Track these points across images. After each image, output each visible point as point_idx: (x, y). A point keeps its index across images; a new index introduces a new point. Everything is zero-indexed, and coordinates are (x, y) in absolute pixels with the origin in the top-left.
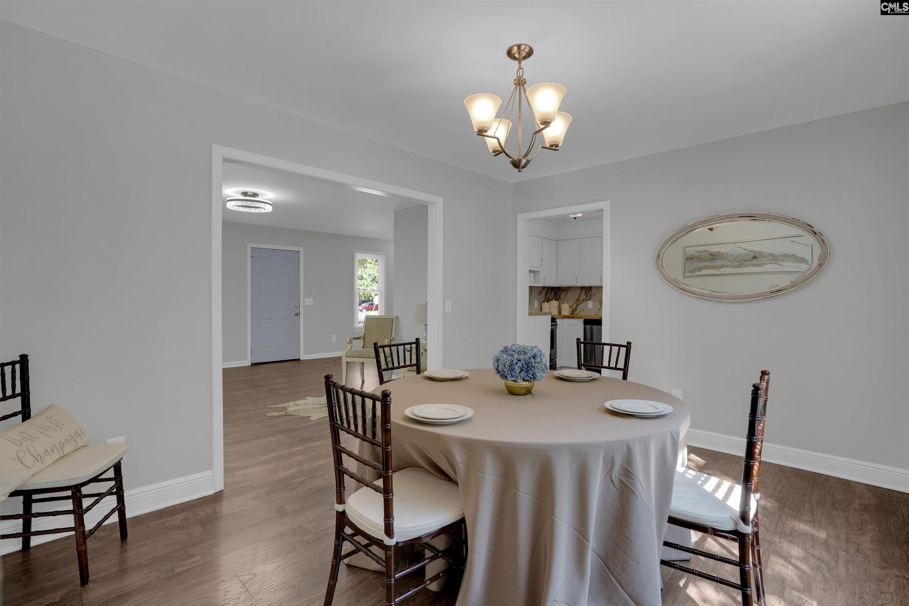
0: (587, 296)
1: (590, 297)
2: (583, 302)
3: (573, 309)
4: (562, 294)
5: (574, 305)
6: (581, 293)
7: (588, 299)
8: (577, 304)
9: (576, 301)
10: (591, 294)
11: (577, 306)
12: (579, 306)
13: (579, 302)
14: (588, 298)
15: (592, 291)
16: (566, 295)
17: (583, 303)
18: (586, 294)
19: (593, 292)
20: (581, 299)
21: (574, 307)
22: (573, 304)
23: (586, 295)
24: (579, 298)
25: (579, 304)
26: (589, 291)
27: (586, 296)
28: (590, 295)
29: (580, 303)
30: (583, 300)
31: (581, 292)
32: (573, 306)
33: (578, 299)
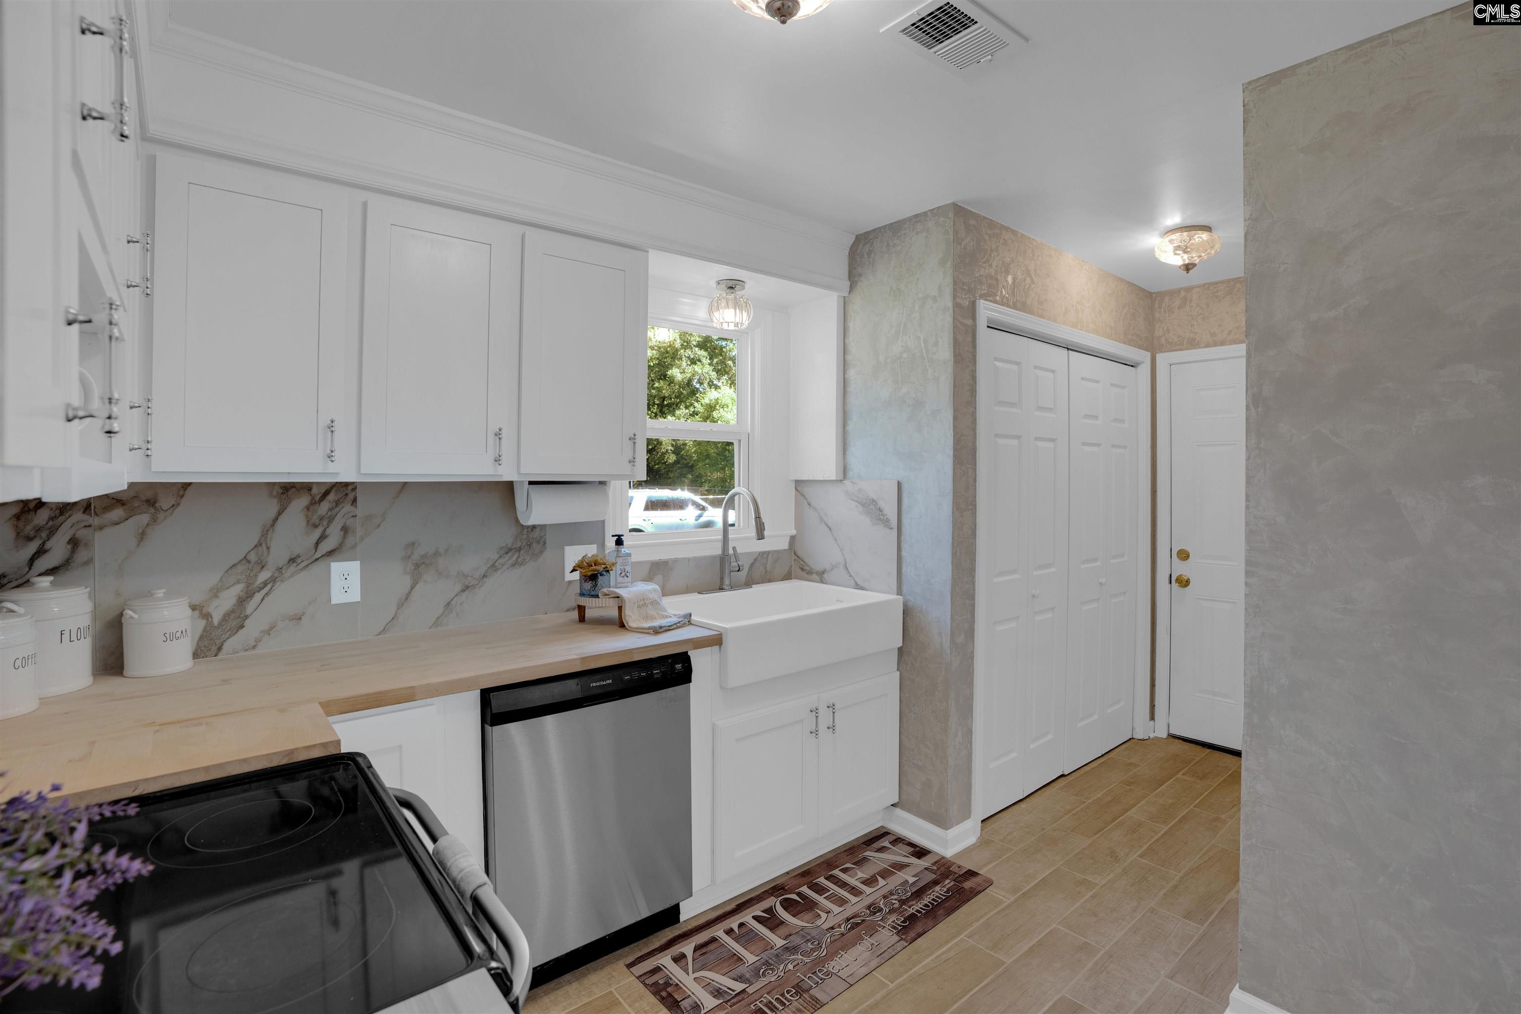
0: (323, 537)
1: (344, 537)
2: (293, 568)
3: (216, 622)
4: (101, 528)
5: (224, 594)
6: (276, 520)
7: (330, 553)
8: (249, 585)
9: (240, 568)
10: (350, 522)
11: (242, 601)
12: (258, 597)
13: (264, 576)
14: (325, 547)
15: (355, 501)
16: (142, 536)
17: (292, 576)
18: (315, 519)
19: (361, 509)
20: (278, 553)
21: (220, 607)
22: (215, 592)
23: (316, 526)
24: (259, 545)
25: (265, 584)
26: (337, 503)
27: (317, 533)
28: (345, 530)
29: (273, 580)
30: (292, 560)
31: (280, 513)
32: (215, 603)
33: (253, 557)
